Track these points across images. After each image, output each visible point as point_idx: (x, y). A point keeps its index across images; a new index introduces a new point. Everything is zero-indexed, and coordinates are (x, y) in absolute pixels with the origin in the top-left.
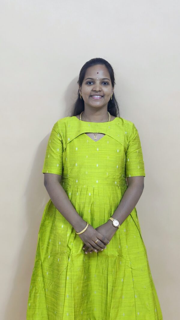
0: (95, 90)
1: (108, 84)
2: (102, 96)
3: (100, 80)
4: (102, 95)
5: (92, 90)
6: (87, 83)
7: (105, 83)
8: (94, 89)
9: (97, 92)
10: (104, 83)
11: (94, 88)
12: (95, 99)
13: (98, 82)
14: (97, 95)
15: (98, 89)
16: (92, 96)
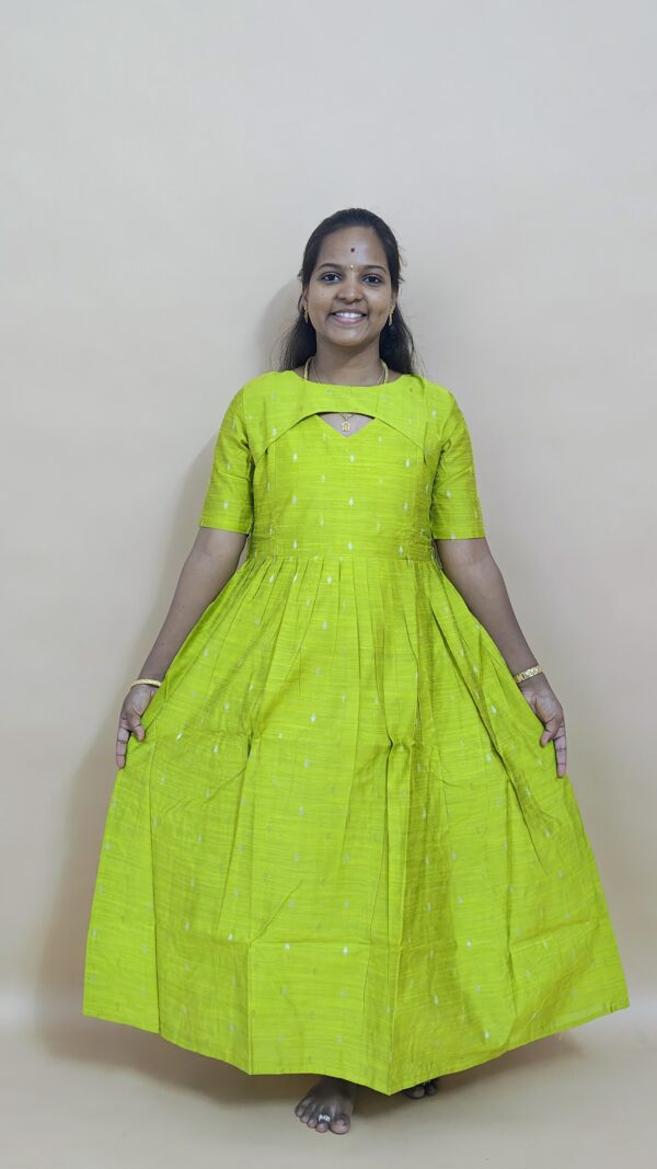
0: (344, 299)
1: (381, 281)
2: (364, 315)
3: (358, 269)
4: (365, 312)
5: (336, 298)
6: (323, 278)
7: (372, 280)
8: (341, 296)
9: (350, 303)
10: (369, 278)
11: (341, 291)
12: (343, 323)
13: (352, 276)
14: (350, 311)
15: (351, 295)
16: (334, 314)
